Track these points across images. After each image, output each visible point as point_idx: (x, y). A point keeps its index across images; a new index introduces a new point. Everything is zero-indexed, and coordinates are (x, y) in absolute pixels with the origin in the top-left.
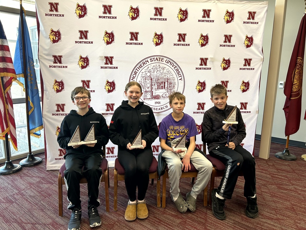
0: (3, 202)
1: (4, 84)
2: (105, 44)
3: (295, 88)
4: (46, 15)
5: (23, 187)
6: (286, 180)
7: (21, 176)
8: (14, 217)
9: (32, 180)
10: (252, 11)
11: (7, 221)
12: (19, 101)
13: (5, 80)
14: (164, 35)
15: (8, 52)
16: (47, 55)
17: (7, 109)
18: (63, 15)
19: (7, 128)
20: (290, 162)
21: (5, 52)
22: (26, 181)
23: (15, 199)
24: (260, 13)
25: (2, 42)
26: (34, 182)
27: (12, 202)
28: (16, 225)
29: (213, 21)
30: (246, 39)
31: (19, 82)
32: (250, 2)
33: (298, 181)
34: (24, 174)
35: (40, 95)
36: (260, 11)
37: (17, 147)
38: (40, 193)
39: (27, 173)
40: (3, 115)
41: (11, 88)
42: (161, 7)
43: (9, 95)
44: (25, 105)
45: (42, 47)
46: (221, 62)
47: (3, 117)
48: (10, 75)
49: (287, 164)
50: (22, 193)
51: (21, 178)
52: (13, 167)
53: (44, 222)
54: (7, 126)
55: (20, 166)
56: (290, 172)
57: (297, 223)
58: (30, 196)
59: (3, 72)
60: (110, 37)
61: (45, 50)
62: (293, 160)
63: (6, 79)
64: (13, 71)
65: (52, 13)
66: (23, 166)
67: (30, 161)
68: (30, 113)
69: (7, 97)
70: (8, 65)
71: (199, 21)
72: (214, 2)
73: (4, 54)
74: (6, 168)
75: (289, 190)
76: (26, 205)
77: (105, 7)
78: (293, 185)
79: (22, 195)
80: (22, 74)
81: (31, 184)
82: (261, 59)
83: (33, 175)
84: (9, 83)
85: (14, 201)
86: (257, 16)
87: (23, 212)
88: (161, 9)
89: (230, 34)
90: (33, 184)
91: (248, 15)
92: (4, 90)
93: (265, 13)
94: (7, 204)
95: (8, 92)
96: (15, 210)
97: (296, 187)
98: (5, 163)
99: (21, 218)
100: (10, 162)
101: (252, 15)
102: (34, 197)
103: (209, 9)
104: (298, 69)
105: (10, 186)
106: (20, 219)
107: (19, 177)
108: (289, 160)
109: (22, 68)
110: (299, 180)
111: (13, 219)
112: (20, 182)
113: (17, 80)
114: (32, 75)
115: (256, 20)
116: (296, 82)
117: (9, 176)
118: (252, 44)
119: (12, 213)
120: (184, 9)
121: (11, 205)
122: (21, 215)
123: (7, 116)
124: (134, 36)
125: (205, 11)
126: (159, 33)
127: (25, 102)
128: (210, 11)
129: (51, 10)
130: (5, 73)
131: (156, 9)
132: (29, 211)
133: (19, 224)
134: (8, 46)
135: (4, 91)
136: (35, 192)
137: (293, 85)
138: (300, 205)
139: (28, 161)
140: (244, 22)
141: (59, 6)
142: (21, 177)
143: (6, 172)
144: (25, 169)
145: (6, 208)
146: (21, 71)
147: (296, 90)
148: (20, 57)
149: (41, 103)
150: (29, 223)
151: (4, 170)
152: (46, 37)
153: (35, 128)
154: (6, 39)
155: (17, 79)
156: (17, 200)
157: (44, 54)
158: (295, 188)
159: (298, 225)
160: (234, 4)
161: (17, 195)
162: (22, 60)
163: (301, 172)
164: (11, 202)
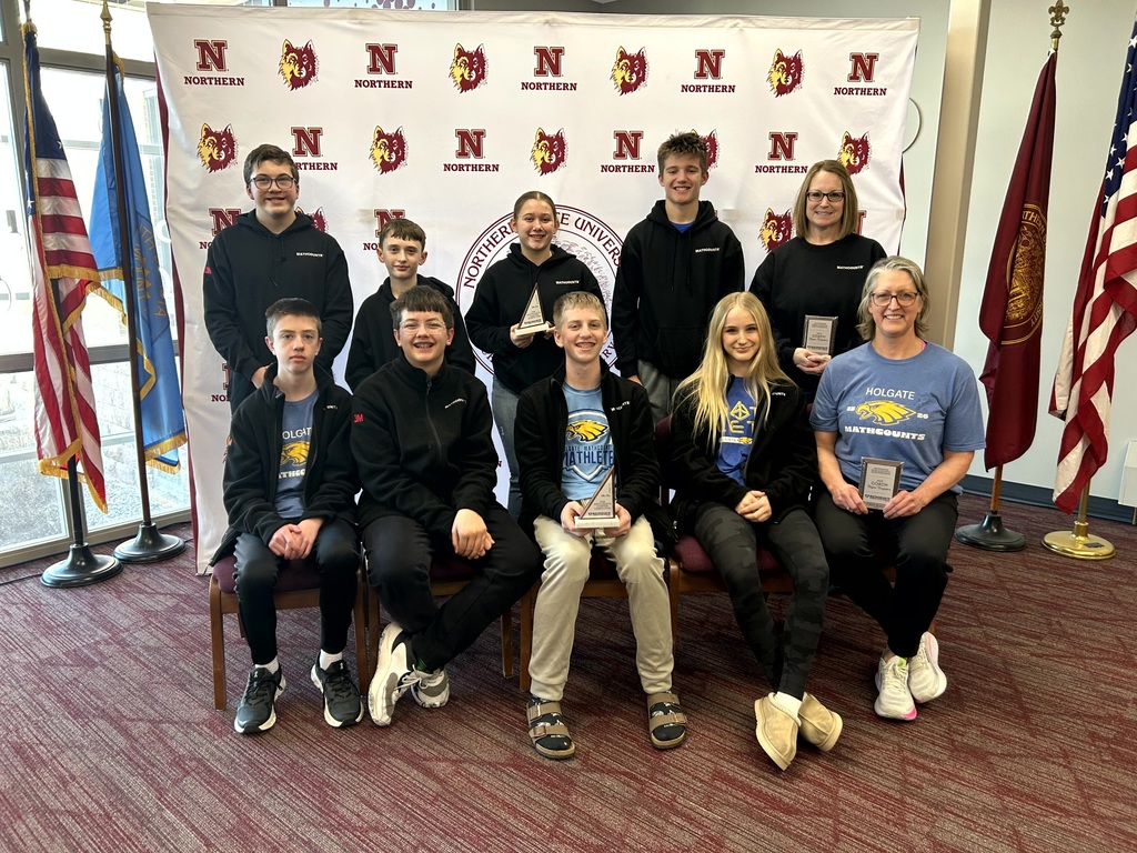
0: (65, 664)
1: (62, 300)
2: (377, 171)
3: (1017, 309)
4: (188, 80)
5: (125, 623)
6: (966, 610)
7: (117, 591)
8: (99, 703)
9: (152, 604)
10: (864, 51)
11: (77, 714)
12: (109, 355)
13: (65, 290)
14: (567, 139)
15: (70, 200)
16: (195, 208)
17: (73, 382)
18: (241, 81)
19: (72, 441)
20: (998, 554)
21: (61, 199)
22: (135, 606)
23: (101, 654)
24: (891, 57)
25: (53, 168)
26: (159, 608)
27: (92, 665)
28: (102, 724)
29: (732, 89)
30: (845, 144)
31: (106, 294)
32: (856, 21)
33: (1004, 614)
34: (126, 585)
35: (175, 336)
36: (891, 49)
37: (104, 501)
38: (174, 638)
39: (136, 584)
40: (60, 400)
41: (83, 313)
42: (557, 45)
43: (76, 337)
44: (126, 366)
45: (177, 183)
46: (761, 225)
47: (60, 406)
48: (79, 273)
49: (986, 561)
50: (123, 640)
51: (119, 598)
52: (93, 563)
53: (186, 716)
54: (74, 436)
55: (117, 562)
56: (986, 587)
57: (956, 732)
58: (147, 648)
59: (58, 264)
60: (393, 149)
61: (188, 192)
62: (1010, 549)
63: (67, 286)
64: (89, 261)
65: (205, 74)
66: (127, 561)
67: (148, 547)
68: (143, 394)
69: (70, 342)
70: (72, 243)
71: (685, 88)
72: (735, 26)
73: (59, 205)
74: (73, 567)
75: (964, 640)
76: (135, 671)
77: (374, 50)
78: (982, 623)
79: (123, 644)
80: (115, 268)
81: (148, 614)
82: (899, 212)
83: (154, 587)
84: (77, 299)
85: (96, 660)
86: (881, 68)
87: (124, 691)
88: (559, 52)
89: (791, 130)
90: (156, 614)
91: (849, 67)
92: (63, 320)
93: (909, 57)
94: (77, 671)
95: (74, 326)
96: (100, 685)
97: (990, 630)
98: (68, 552)
99: (118, 706)
100: (83, 548)
101: (863, 67)
102: (157, 650)
103: (718, 47)
104: (1026, 244)
105: (84, 620)
106: (116, 710)
107: (114, 593)
108: (997, 550)
109: (116, 248)
110: (1008, 612)
111: (95, 709)
112: (115, 607)
113: (103, 288)
114: (147, 272)
115: (878, 80)
116: (1018, 287)
117: (82, 592)
118: (864, 162)
119: (91, 693)
120: (632, 51)
121: (89, 673)
122: (120, 698)
123: (74, 402)
124: (471, 142)
125: (703, 55)
126: (551, 132)
127: (128, 356)
128: (719, 54)
129: (204, 66)
130: (65, 267)
131: (541, 52)
132: (142, 687)
133: (111, 720)
134: (70, 183)
135: (62, 323)
136: (162, 637)
137: (1009, 297)
138: (983, 683)
139: (141, 545)
140: (838, 91)
141: (226, 53)
142: (119, 595)
143: (74, 579)
144: (132, 572)
145: (75, 679)
146: (114, 258)
147: (1017, 315)
148: (111, 213)
149: (177, 359)
150: (141, 720)
151: (66, 572)
152: (189, 152)
153: (158, 442)
154: (65, 158)
155: (103, 283)
156: (107, 659)
157: (184, 206)
158: (986, 635)
159: (959, 738)
160: (800, 29)
161: (108, 643)
162: (117, 225)
163: (1024, 587)
164: (90, 664)
